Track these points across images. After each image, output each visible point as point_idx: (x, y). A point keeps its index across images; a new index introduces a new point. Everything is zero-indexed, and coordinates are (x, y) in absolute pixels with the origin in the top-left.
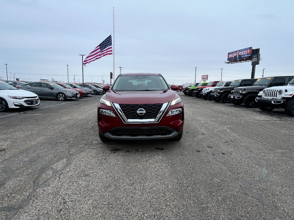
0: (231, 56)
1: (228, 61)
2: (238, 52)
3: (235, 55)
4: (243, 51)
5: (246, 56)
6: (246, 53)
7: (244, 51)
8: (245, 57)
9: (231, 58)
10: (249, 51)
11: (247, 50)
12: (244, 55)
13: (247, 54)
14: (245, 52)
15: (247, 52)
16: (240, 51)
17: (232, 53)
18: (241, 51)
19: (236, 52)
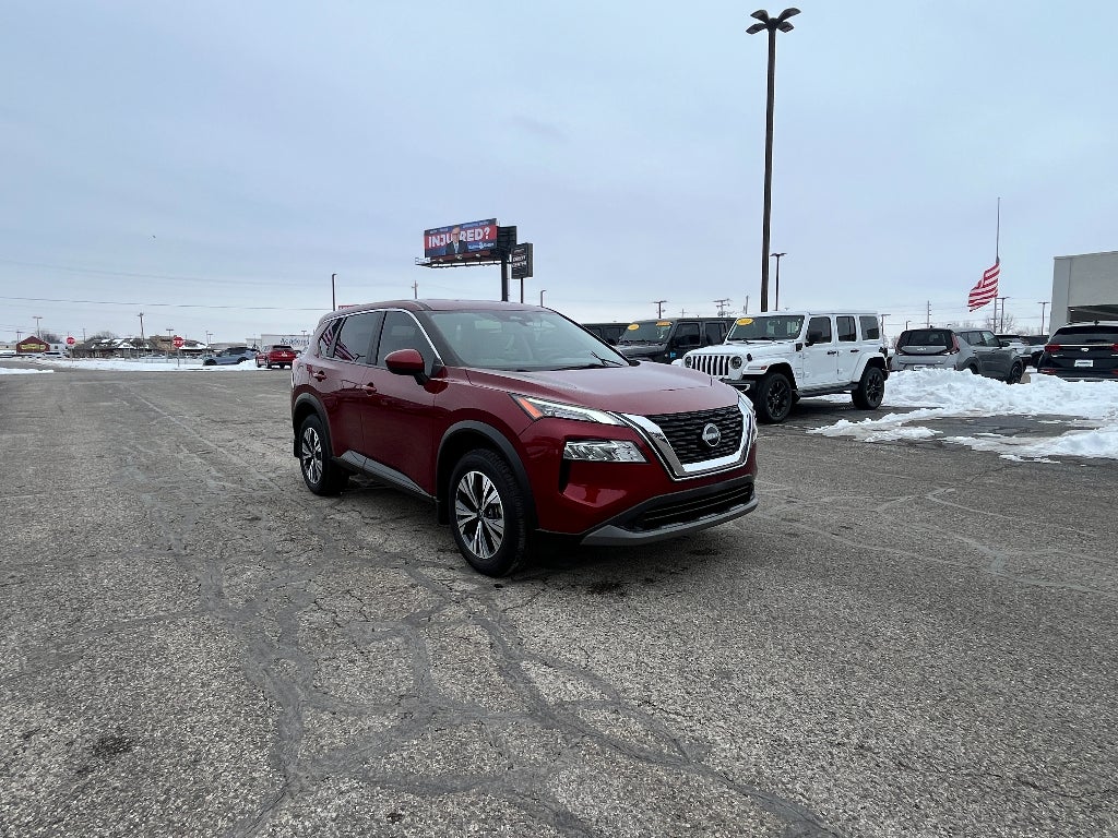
0: (434, 241)
1: (428, 260)
2: (455, 231)
3: (447, 239)
4: (469, 228)
5: (481, 247)
6: (481, 236)
7: (474, 228)
8: (479, 251)
9: (436, 249)
10: (488, 229)
11: (483, 227)
12: (476, 242)
13: (484, 241)
14: (476, 234)
15: (484, 237)
16: (461, 227)
17: (438, 232)
18: (465, 230)
19: (450, 228)
